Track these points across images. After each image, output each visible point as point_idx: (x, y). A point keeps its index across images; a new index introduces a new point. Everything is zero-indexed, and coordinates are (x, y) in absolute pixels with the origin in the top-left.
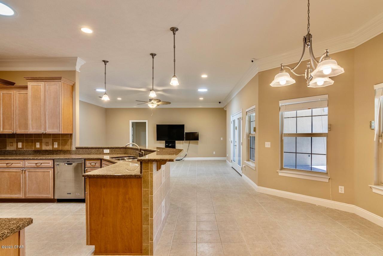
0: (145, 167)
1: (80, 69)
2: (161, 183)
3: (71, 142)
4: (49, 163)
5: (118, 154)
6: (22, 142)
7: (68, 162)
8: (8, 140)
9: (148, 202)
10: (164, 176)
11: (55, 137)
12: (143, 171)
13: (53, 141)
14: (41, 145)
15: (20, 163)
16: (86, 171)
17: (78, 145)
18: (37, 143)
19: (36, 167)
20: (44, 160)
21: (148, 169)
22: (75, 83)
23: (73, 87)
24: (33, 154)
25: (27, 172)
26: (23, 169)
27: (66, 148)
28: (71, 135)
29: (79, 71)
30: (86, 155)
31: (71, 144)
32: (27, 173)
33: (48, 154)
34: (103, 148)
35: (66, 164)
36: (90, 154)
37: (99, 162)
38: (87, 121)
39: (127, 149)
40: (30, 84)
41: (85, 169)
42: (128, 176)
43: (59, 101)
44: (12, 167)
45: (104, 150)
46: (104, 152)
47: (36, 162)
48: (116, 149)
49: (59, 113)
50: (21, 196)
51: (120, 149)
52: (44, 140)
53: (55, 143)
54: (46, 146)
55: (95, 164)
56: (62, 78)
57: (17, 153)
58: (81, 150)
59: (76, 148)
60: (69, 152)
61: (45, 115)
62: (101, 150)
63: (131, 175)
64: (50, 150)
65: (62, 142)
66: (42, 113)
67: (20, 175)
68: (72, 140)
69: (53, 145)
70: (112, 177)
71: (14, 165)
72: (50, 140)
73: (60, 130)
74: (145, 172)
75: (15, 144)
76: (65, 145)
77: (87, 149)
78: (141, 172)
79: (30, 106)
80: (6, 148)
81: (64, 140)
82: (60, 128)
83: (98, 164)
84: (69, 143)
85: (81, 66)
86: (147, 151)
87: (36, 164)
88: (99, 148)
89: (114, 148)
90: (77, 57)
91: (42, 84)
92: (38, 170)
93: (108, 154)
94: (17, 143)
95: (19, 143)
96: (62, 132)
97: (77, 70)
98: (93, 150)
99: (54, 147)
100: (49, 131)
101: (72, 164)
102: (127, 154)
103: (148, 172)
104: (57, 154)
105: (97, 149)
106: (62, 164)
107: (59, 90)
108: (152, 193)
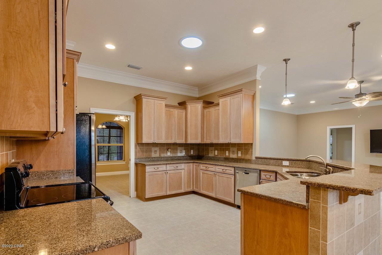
0: (314, 194)
1: (261, 77)
2: (353, 224)
3: (252, 151)
4: (231, 170)
5: (299, 168)
6: (218, 150)
7: (245, 171)
8: (210, 148)
9: (318, 250)
10: (360, 213)
11: (239, 146)
12: (310, 199)
13: (238, 150)
14: (229, 153)
15: (213, 168)
16: (261, 183)
17: (258, 155)
18: (227, 152)
19: (223, 173)
20: (228, 167)
21: (318, 199)
22: (256, 92)
23: (254, 97)
24: (224, 161)
25: (217, 175)
26: (215, 173)
27: (248, 157)
28: (252, 144)
29: (260, 79)
30: (265, 165)
31: (252, 154)
32: (217, 177)
33: (234, 162)
34: (282, 160)
35: (244, 173)
36: (268, 165)
37: (274, 174)
38: (276, 130)
39: (311, 162)
40: (221, 101)
41: (260, 180)
42: (288, 202)
43: (241, 112)
44: (209, 170)
45: (283, 162)
46: (283, 164)
47: (223, 168)
48: (297, 162)
49: (241, 124)
50: (213, 195)
51: (302, 162)
52: (231, 149)
53: (239, 152)
54: (233, 154)
55: (270, 176)
56: (243, 90)
57: (215, 159)
58: (260, 160)
59: (256, 158)
60: (249, 161)
61: (230, 127)
62: (280, 161)
63: (292, 203)
64: (235, 158)
65: (244, 152)
66: (228, 125)
67: (213, 178)
68: (252, 149)
69: (237, 154)
70: (267, 198)
71: (210, 169)
72: (235, 149)
73: (241, 140)
74: (314, 202)
75: (213, 152)
76: (247, 154)
77: (266, 159)
78: (308, 201)
79: (220, 120)
80: (208, 154)
81: (246, 149)
82: (241, 138)
83: (273, 178)
84: (250, 152)
85: (262, 73)
86: (337, 167)
87: (223, 169)
88: (277, 159)
89: (294, 160)
90: (257, 65)
91: (228, 99)
92: (224, 175)
93: (288, 166)
94: (215, 151)
95: (216, 151)
96: (242, 142)
97: (257, 79)
98: (272, 161)
99: (239, 156)
100: (233, 141)
101: (248, 173)
102: (311, 169)
103: (319, 204)
104: (240, 162)
105: (276, 160)
106: (240, 172)
107: (241, 101)
108: (325, 239)
